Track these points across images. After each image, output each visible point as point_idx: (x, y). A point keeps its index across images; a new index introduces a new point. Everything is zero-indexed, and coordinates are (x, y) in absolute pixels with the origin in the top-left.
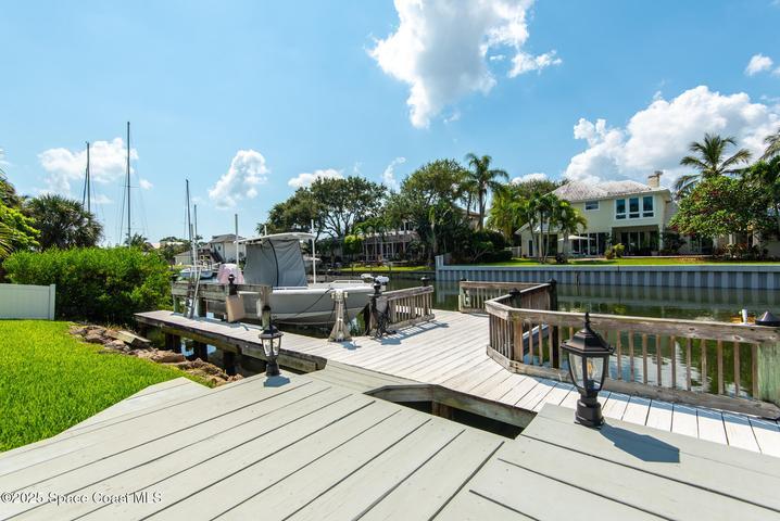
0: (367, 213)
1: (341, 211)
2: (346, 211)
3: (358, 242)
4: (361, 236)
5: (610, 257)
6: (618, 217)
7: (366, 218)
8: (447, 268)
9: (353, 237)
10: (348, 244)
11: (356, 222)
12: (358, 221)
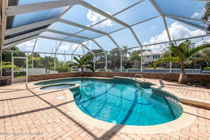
0: (103, 57)
1: (97, 57)
2: (98, 56)
3: (100, 64)
4: (101, 62)
5: (148, 67)
6: (153, 59)
7: (103, 58)
8: (117, 69)
9: (99, 63)
10: (98, 64)
11: (100, 59)
12: (101, 59)
